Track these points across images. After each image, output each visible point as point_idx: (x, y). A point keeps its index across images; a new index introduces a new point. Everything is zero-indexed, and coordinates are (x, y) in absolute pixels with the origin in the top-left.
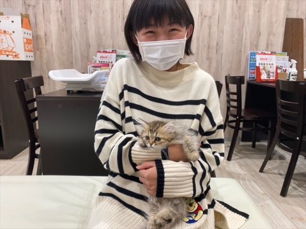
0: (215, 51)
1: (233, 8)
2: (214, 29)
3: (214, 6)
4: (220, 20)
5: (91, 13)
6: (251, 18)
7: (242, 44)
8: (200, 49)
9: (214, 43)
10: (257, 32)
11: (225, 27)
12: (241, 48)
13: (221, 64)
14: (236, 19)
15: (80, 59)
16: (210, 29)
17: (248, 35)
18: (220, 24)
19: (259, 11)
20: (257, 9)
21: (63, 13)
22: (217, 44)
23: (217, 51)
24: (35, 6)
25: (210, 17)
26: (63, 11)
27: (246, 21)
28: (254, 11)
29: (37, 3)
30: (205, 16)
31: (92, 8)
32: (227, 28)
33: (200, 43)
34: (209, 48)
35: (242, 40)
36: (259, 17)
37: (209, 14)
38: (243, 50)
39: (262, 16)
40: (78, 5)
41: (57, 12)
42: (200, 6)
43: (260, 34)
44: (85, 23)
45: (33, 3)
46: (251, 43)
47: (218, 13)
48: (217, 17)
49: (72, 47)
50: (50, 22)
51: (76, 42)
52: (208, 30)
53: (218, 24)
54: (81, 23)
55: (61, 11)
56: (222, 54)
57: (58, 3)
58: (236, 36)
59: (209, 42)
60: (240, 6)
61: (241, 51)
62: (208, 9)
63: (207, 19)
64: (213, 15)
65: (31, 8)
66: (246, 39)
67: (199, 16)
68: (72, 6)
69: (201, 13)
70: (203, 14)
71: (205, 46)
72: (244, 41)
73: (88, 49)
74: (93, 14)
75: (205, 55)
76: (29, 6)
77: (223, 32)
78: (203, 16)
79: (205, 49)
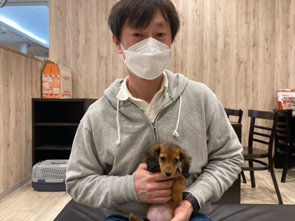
0: (251, 89)
1: (264, 55)
2: (250, 72)
3: (248, 54)
4: (254, 64)
6: (280, 62)
7: (274, 83)
8: (239, 88)
9: (250, 83)
10: (286, 74)
11: (259, 70)
12: (274, 87)
13: (257, 100)
14: (267, 63)
16: (246, 71)
17: (279, 76)
18: (254, 68)
19: (286, 57)
20: (285, 56)
22: (253, 84)
23: (253, 90)
24: (106, 58)
25: (246, 63)
27: (276, 65)
28: (283, 57)
29: (109, 55)
30: (242, 62)
32: (260, 71)
33: (239, 82)
34: (246, 87)
35: (274, 80)
36: (287, 62)
37: (245, 60)
38: (275, 88)
39: (289, 60)
42: (237, 54)
43: (289, 75)
45: (105, 55)
46: (282, 82)
47: (252, 59)
48: (252, 62)
50: (117, 69)
52: (244, 73)
53: (253, 68)
56: (257, 92)
58: (268, 77)
59: (246, 82)
60: (270, 54)
61: (273, 89)
62: (244, 57)
63: (243, 64)
64: (248, 61)
65: (104, 59)
66: (277, 79)
69: (238, 60)
70: (240, 60)
72: (275, 81)
75: (243, 93)
76: (102, 57)
77: (257, 74)
78: (240, 62)
79: (243, 88)
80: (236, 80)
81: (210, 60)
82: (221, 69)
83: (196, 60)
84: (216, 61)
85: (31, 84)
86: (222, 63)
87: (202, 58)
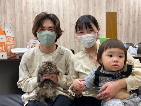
5: (24, 24)
15: (20, 43)
21: (13, 24)
26: (13, 23)
31: (25, 22)
40: (19, 21)
41: (10, 24)
44: (22, 28)
49: (16, 38)
51: (18, 36)
54: (20, 28)
55: (12, 24)
57: (11, 21)
67: (70, 24)
68: (16, 22)
71: (73, 36)
73: (23, 39)
74: (25, 25)
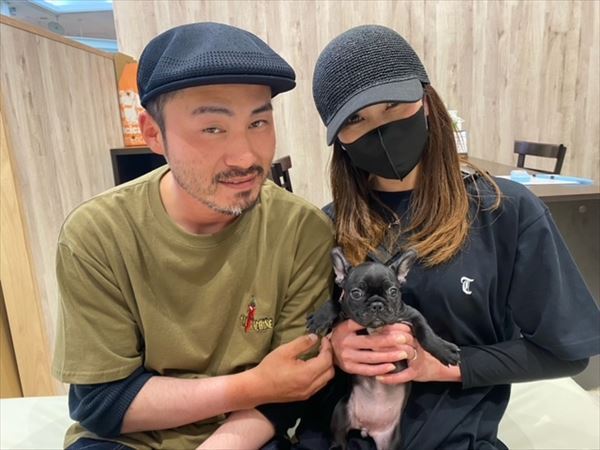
0: (574, 95)
2: (573, 55)
3: (572, 13)
4: (583, 38)
8: (546, 93)
9: (571, 80)
11: (592, 50)
13: (585, 117)
16: (564, 56)
18: (583, 45)
22: (578, 82)
23: (576, 95)
25: (566, 34)
30: (556, 33)
32: (594, 52)
33: (547, 81)
34: (562, 90)
37: (563, 28)
42: (547, 15)
47: (579, 25)
48: (577, 32)
52: (562, 58)
53: (580, 45)
56: (585, 99)
59: (563, 78)
62: (561, 19)
63: (559, 37)
64: (570, 29)
69: (550, 29)
70: (553, 29)
75: (555, 103)
77: (588, 60)
78: (551, 33)
79: (556, 92)
80: (543, 75)
81: (486, 31)
82: (512, 52)
83: (456, 33)
84: (500, 34)
85: (105, 115)
86: (513, 38)
87: (471, 29)
